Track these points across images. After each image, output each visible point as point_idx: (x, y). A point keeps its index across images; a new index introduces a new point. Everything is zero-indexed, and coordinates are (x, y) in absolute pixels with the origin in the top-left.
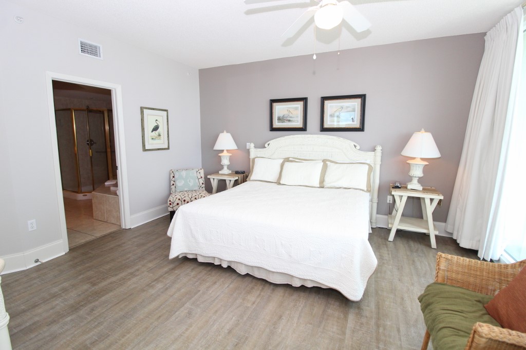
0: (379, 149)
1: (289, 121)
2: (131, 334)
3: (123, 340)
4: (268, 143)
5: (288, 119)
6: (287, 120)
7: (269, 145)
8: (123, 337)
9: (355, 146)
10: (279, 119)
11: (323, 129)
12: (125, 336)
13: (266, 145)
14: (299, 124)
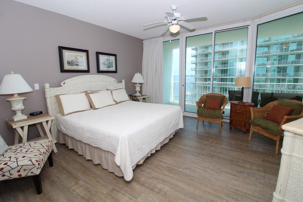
0: (123, 81)
1: (77, 65)
2: (207, 190)
3: (212, 192)
4: (64, 82)
5: (77, 63)
6: (75, 64)
7: (64, 83)
8: (210, 193)
9: (115, 80)
10: (69, 63)
11: (99, 72)
12: (209, 192)
13: (62, 84)
14: (85, 68)
